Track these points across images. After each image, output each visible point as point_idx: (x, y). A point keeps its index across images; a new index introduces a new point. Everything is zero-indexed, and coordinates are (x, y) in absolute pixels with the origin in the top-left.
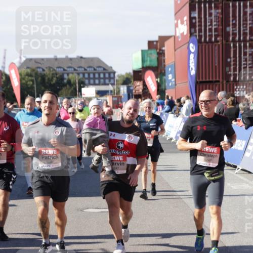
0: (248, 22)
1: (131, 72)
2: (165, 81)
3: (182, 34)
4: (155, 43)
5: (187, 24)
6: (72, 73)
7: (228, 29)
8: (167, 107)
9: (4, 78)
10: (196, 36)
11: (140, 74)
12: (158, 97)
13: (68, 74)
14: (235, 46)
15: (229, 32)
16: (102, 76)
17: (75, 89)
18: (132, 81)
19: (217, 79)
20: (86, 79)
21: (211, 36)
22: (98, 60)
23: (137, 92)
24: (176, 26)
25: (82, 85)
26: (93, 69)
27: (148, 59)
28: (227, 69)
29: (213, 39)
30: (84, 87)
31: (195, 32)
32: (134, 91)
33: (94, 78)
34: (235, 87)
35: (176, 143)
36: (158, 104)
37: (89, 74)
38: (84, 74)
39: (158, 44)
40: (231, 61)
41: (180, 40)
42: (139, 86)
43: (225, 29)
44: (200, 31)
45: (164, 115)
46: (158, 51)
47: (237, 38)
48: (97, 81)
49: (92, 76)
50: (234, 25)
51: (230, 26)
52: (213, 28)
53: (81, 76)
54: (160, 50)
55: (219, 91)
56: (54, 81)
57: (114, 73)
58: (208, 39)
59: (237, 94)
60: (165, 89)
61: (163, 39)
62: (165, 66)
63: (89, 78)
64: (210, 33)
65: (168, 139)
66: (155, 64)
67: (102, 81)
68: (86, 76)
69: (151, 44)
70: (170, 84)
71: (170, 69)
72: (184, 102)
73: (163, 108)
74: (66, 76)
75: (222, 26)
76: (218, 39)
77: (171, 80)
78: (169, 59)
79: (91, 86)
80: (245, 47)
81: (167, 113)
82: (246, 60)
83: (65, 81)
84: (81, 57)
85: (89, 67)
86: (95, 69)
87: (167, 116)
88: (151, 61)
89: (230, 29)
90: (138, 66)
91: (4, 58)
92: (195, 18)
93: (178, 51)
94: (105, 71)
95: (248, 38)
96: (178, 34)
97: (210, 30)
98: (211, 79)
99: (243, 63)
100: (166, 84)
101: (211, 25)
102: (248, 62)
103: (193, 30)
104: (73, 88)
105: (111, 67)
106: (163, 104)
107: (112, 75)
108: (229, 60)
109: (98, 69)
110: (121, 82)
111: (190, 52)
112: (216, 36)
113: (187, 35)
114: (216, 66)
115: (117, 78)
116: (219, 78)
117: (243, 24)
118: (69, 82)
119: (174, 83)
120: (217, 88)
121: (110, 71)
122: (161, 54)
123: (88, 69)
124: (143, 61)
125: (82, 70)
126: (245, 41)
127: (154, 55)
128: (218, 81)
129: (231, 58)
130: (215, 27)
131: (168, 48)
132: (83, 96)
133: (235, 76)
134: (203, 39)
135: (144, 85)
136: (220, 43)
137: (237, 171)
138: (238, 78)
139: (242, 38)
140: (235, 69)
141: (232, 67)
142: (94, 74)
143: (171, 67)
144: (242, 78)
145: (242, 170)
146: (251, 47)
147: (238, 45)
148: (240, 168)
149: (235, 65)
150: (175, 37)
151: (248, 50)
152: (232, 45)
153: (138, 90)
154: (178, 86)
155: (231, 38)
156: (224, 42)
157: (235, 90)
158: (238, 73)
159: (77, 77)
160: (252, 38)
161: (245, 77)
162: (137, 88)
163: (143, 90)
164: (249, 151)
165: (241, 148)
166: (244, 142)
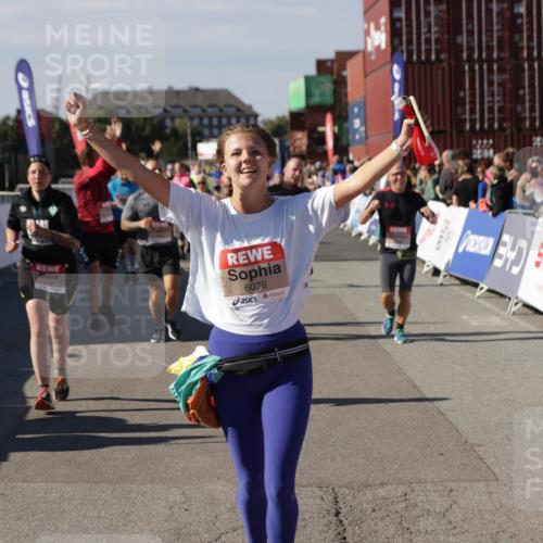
0: (495, 28)
1: (287, 114)
2: (348, 130)
3: (378, 48)
4: (329, 64)
5: (386, 31)
6: (181, 117)
7: (459, 39)
9: (57, 126)
10: (402, 51)
11: (303, 118)
12: (336, 158)
13: (173, 119)
14: (472, 70)
15: (461, 46)
17: (186, 145)
18: (289, 129)
19: (442, 128)
20: (206, 126)
21: (428, 52)
22: (227, 94)
23: (297, 150)
24: (367, 33)
25: (198, 138)
26: (217, 110)
27: (317, 92)
28: (459, 110)
29: (433, 57)
30: (201, 141)
31: (401, 43)
32: (292, 149)
33: (220, 126)
34: (474, 142)
35: (368, 242)
36: (335, 172)
37: (210, 119)
38: (201, 119)
39: (335, 66)
40: (465, 97)
41: (373, 57)
42: (300, 139)
43: (455, 39)
44: (409, 42)
46: (335, 77)
47: (476, 56)
49: (215, 121)
50: (470, 33)
51: (461, 33)
52: (433, 37)
53: (196, 122)
54: (339, 75)
56: (147, 131)
57: (256, 116)
58: (423, 57)
59: (477, 154)
60: (348, 145)
61: (344, 57)
62: (347, 104)
63: (211, 126)
64: (428, 47)
65: (354, 234)
66: (329, 100)
68: (206, 121)
69: (322, 65)
71: (356, 110)
74: (168, 123)
75: (449, 33)
76: (442, 56)
77: (357, 130)
78: (354, 91)
79: (214, 139)
80: (490, 70)
82: (492, 94)
83: (168, 131)
84: (197, 89)
85: (211, 106)
86: (221, 110)
88: (322, 95)
89: (463, 39)
90: (298, 102)
92: (400, 20)
93: (370, 78)
94: (239, 114)
95: (495, 55)
96: (370, 48)
97: (428, 41)
99: (486, 99)
100: (350, 137)
101: (429, 31)
102: (496, 98)
103: (396, 41)
104: (180, 143)
105: (250, 107)
106: (343, 173)
107: (252, 120)
108: (462, 94)
109: (226, 110)
111: (394, 80)
112: (438, 53)
113: (386, 49)
114: (438, 105)
116: (445, 124)
117: (486, 31)
118: (175, 132)
119: (363, 135)
120: (441, 144)
121: (249, 112)
122: (340, 84)
123: (209, 110)
124: (308, 94)
125: (197, 111)
126: (490, 60)
127: (328, 85)
128: (444, 132)
129: (465, 90)
130: (437, 35)
131: (352, 72)
132: (200, 158)
133: (473, 122)
134: (415, 57)
135: (310, 138)
136: (445, 64)
137: (479, 293)
138: (478, 126)
139: (484, 55)
140: (473, 111)
141: (468, 107)
142: (220, 119)
143: (358, 105)
144: (486, 126)
145: (489, 291)
146: (501, 70)
147: (477, 67)
148: (486, 288)
149: (473, 102)
150: (364, 53)
151: (495, 77)
152: (467, 67)
153: (300, 147)
154: (371, 139)
155: (465, 56)
156: (453, 63)
157: (475, 147)
158: (477, 116)
159: (188, 124)
160: (503, 55)
161: (491, 125)
162: (298, 143)
163: (309, 146)
164: (501, 257)
165: (487, 251)
166: (491, 241)
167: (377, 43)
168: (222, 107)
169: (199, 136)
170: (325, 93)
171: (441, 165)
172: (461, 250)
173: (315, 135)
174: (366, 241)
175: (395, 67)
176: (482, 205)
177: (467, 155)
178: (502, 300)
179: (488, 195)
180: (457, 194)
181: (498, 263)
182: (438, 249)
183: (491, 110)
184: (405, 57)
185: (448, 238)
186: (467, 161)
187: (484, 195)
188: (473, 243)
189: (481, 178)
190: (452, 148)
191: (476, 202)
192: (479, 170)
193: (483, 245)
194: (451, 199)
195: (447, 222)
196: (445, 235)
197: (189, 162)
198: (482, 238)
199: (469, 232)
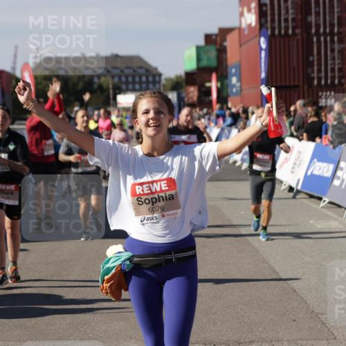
0: (336, 10)
1: (183, 74)
2: (227, 86)
3: (250, 25)
4: (214, 37)
6: (105, 76)
7: (309, 19)
8: (229, 120)
9: (14, 82)
10: (267, 28)
11: (194, 77)
12: (218, 106)
13: (99, 78)
14: (319, 41)
15: (311, 23)
16: (144, 79)
17: (108, 96)
18: (184, 85)
19: (297, 83)
20: (123, 83)
21: (287, 28)
22: (139, 59)
23: (190, 100)
24: (242, 14)
25: (117, 91)
26: (132, 70)
27: (205, 57)
28: (309, 70)
29: (290, 32)
30: (120, 93)
31: (267, 22)
32: (186, 99)
33: (134, 82)
34: (320, 94)
36: (218, 116)
37: (127, 77)
38: (120, 78)
39: (218, 38)
40: (314, 60)
41: (246, 32)
42: (193, 92)
43: (306, 19)
44: (273, 21)
45: (226, 131)
46: (218, 47)
47: (322, 30)
48: (137, 87)
49: (130, 79)
50: (318, 14)
51: (311, 14)
52: (290, 17)
53: (116, 79)
54: (221, 45)
55: (299, 99)
56: (80, 86)
57: (160, 75)
58: (283, 32)
59: (322, 102)
60: (228, 96)
61: (224, 32)
62: (227, 66)
63: (127, 83)
64: (286, 25)
65: (231, 162)
66: (214, 63)
67: (144, 86)
68: (123, 79)
69: (208, 38)
70: (234, 90)
71: (233, 71)
72: (253, 113)
73: (224, 121)
74: (96, 80)
75: (302, 14)
76: (297, 31)
77: (234, 86)
78: (232, 57)
79: (130, 92)
80: (332, 41)
81: (229, 128)
82: (333, 58)
83: (96, 86)
84: (117, 55)
85: (128, 68)
86: (134, 71)
87: (230, 132)
88: (209, 59)
89: (312, 19)
90: (191, 65)
91: (15, 56)
92: (266, 5)
93: (245, 47)
94: (147, 74)
95: (336, 30)
96: (244, 25)
97: (286, 20)
98: (288, 84)
99: (329, 62)
100: (229, 91)
101: (287, 13)
102: (337, 62)
103: (263, 21)
104: (104, 95)
105: (156, 69)
106: (224, 117)
107: (157, 79)
108: (311, 59)
109: (138, 71)
110: (169, 87)
111: (261, 49)
112: (294, 28)
114: (294, 67)
115: (163, 82)
116: (299, 81)
117: (330, 12)
118: (100, 87)
119: (239, 89)
120: (296, 95)
121: (155, 72)
122: (222, 51)
123: (126, 71)
124: (199, 59)
125: (117, 72)
126: (332, 34)
127: (213, 53)
128: (297, 86)
129: (313, 55)
130: (293, 16)
131: (231, 43)
132: (119, 106)
133: (319, 79)
134: (277, 32)
135: (200, 91)
136: (299, 37)
137: (322, 204)
138: (323, 82)
139: (328, 30)
140: (319, 71)
141: (315, 68)
142: (134, 77)
143: (235, 67)
144: (329, 82)
145: (330, 203)
146: (340, 41)
147: (322, 39)
148: (327, 200)
149: (319, 65)
150: (240, 29)
151: (336, 46)
152: (315, 39)
153: (192, 98)
154: (244, 92)
155: (313, 31)
156: (305, 35)
157: (321, 97)
158: (323, 74)
159: (111, 81)
160: (341, 30)
161: (333, 81)
162: (191, 95)
163: (199, 97)
164: (339, 178)
165: (328, 174)
166: (332, 167)
167: (249, 22)
168: (135, 68)
169: (119, 90)
170: (211, 59)
171: (295, 111)
172: (309, 173)
173: (203, 89)
174: (240, 167)
175: (262, 39)
176: (326, 140)
177: (315, 103)
178: (339, 210)
179: (330, 133)
180: (307, 132)
181: (336, 183)
182: (292, 172)
183: (333, 70)
184: (269, 32)
185: (300, 164)
186: (314, 108)
187: (326, 133)
188: (318, 168)
189: (324, 120)
190: (304, 98)
191: (321, 137)
192: (323, 114)
193: (325, 170)
194: (302, 135)
195: (299, 152)
196: (298, 163)
197: (111, 109)
198: (325, 164)
199: (315, 160)
